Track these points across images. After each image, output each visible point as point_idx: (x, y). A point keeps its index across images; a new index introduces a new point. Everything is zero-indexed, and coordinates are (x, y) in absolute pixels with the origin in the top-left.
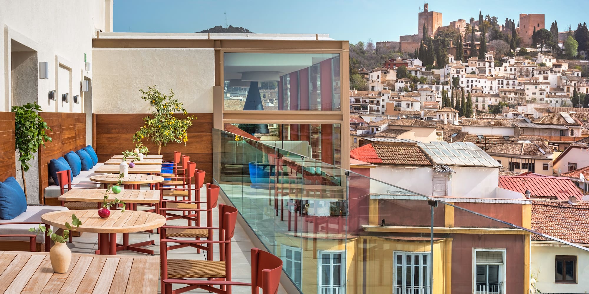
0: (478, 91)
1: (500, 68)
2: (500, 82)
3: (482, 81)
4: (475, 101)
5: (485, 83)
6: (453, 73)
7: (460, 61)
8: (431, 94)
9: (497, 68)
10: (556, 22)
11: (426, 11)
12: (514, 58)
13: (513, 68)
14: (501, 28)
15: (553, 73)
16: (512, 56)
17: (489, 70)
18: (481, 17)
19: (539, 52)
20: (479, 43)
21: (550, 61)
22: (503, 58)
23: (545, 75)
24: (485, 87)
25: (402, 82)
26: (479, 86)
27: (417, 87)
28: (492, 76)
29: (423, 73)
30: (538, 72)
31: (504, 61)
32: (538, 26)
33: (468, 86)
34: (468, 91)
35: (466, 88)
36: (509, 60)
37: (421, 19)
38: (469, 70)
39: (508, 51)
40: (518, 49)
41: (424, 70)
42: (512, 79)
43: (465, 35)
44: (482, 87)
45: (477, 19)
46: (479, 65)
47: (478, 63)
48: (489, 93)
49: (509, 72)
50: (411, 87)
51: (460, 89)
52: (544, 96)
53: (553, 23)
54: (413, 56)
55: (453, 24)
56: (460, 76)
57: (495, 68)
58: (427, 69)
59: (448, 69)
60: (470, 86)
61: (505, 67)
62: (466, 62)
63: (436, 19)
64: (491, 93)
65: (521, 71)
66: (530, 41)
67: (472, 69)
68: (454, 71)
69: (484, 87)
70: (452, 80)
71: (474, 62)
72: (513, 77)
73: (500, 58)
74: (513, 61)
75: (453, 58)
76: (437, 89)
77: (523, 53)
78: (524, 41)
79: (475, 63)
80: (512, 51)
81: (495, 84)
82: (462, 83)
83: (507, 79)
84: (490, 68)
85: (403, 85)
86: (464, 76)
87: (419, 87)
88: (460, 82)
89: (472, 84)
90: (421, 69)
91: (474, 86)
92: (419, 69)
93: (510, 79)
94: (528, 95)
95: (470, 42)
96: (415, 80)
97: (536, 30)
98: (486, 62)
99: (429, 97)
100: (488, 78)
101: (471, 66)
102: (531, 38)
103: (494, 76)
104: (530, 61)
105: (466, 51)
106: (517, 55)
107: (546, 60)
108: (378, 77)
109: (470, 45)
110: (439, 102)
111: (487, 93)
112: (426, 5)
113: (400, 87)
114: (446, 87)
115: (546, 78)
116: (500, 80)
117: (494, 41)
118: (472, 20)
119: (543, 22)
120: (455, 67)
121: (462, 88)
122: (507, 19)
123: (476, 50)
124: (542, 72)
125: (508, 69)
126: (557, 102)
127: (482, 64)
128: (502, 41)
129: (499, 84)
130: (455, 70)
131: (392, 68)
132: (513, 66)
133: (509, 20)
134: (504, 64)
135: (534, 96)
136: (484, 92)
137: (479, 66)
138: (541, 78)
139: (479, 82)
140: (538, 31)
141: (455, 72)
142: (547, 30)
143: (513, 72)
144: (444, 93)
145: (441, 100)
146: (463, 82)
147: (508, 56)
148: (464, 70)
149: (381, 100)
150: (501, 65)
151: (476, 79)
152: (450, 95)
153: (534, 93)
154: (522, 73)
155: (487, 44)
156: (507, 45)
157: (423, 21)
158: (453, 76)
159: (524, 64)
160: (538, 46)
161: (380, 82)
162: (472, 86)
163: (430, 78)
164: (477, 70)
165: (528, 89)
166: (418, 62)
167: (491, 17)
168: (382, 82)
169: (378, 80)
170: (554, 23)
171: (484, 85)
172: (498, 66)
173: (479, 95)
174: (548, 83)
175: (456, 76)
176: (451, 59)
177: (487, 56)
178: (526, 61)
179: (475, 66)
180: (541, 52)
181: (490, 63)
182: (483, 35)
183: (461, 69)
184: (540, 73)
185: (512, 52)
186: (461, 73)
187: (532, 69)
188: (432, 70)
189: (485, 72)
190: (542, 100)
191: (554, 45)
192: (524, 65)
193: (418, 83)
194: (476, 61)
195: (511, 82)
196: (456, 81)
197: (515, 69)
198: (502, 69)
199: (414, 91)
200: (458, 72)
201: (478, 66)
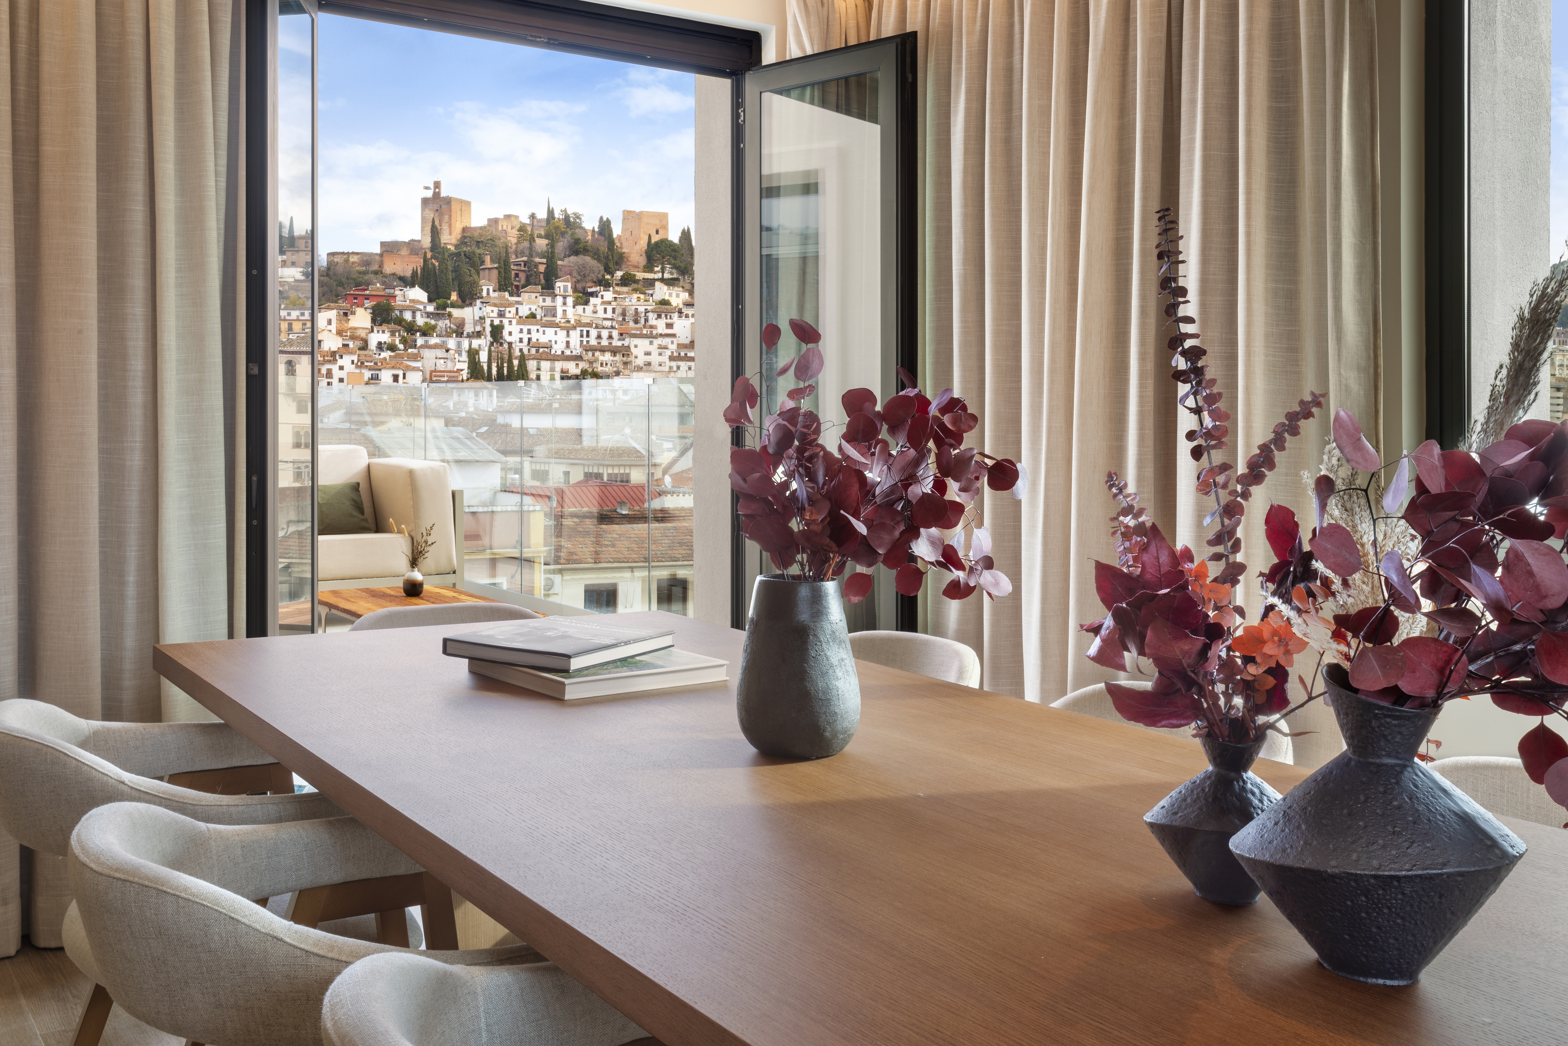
0: (541, 350)
1: (585, 307)
2: (585, 333)
3: (550, 331)
4: (535, 369)
5: (556, 334)
6: (492, 315)
7: (507, 294)
8: (445, 355)
9: (580, 308)
10: (688, 229)
11: (436, 195)
12: (611, 289)
13: (609, 309)
14: (590, 234)
15: (684, 318)
16: (607, 285)
17: (564, 310)
18: (551, 213)
19: (658, 280)
20: (544, 261)
21: (678, 296)
22: (590, 290)
23: (669, 321)
24: (556, 342)
25: (383, 332)
26: (544, 339)
27: (416, 341)
28: (568, 322)
29: (429, 315)
30: (656, 316)
31: (592, 294)
32: (657, 232)
33: (521, 340)
34: (521, 350)
35: (518, 344)
36: (601, 293)
37: (427, 211)
38: (524, 311)
39: (600, 276)
40: (619, 274)
41: (431, 308)
42: (607, 328)
43: (517, 244)
44: (550, 341)
45: (542, 215)
46: (544, 301)
47: (541, 299)
48: (563, 352)
49: (601, 314)
50: (404, 341)
51: (506, 346)
52: (665, 358)
53: (684, 230)
54: (408, 282)
55: (494, 222)
56: (506, 322)
57: (574, 307)
58: (437, 308)
59: (480, 309)
60: (525, 341)
61: (595, 306)
62: (519, 296)
63: (459, 213)
64: (568, 352)
65: (624, 314)
66: (642, 261)
67: (530, 309)
68: (492, 311)
69: (553, 343)
70: (488, 329)
71: (533, 295)
72: (608, 323)
73: (584, 290)
74: (609, 295)
75: (491, 289)
76: (459, 345)
77: (627, 280)
78: (631, 259)
79: (536, 297)
80: (608, 277)
81: (575, 335)
82: (510, 333)
83: (597, 327)
84: (565, 308)
85: (385, 337)
86: (514, 321)
87: (420, 341)
88: (505, 333)
89: (529, 336)
90: (425, 307)
91: (534, 340)
92: (421, 307)
93: (604, 328)
94: (636, 357)
95: (525, 259)
96: (411, 328)
97: (653, 241)
98: (556, 296)
99: (442, 361)
100: (560, 325)
101: (528, 304)
102: (644, 255)
103: (572, 322)
104: (642, 296)
105: (517, 275)
106: (617, 285)
107: (670, 295)
108: (330, 322)
109: (525, 263)
110: (462, 370)
111: (559, 353)
112: (437, 185)
113: (380, 343)
114: (476, 343)
115: (669, 326)
116: (585, 329)
117: (573, 258)
118: (533, 216)
119: (665, 227)
120: (495, 305)
121: (510, 344)
122: (601, 218)
123: (538, 273)
124: (663, 316)
125: (600, 309)
126: (690, 368)
127: (549, 300)
128: (588, 259)
129: (582, 336)
130: (496, 310)
131: (361, 305)
132: (609, 303)
133: (605, 219)
134: (593, 300)
135: (648, 358)
136: (553, 352)
137: (544, 304)
138: (660, 326)
139: (544, 333)
140: (657, 243)
141: (495, 314)
142: (672, 241)
143: (609, 315)
144: (473, 354)
145: (465, 366)
146: (513, 333)
147: (600, 285)
148: (513, 310)
149: (335, 368)
150: (586, 303)
151: (538, 327)
152: (483, 357)
153: (648, 354)
154: (626, 318)
155: (559, 263)
156: (599, 265)
157: (430, 215)
158: (492, 321)
159: (630, 301)
160: (656, 269)
161: (334, 331)
162: (530, 339)
163: (442, 324)
164: (539, 310)
165: (636, 346)
166: (418, 294)
167: (569, 212)
168: (340, 333)
169: (329, 327)
170: (686, 229)
171: (554, 338)
172: (581, 304)
173: (544, 356)
174: (674, 335)
175: (497, 322)
176: (488, 290)
177: (558, 284)
178: (635, 296)
179: (534, 303)
180: (662, 280)
181: (565, 297)
182: (552, 245)
183: (508, 309)
184: (659, 316)
185: (608, 279)
186: (508, 315)
187: (646, 309)
188: (448, 310)
189: (554, 316)
190: (663, 364)
191: (685, 268)
192: (630, 303)
193: (418, 334)
194: (538, 295)
195: (605, 333)
196: (497, 332)
197: (614, 310)
198: (589, 309)
199: (410, 350)
200: (501, 315)
201: (541, 304)
